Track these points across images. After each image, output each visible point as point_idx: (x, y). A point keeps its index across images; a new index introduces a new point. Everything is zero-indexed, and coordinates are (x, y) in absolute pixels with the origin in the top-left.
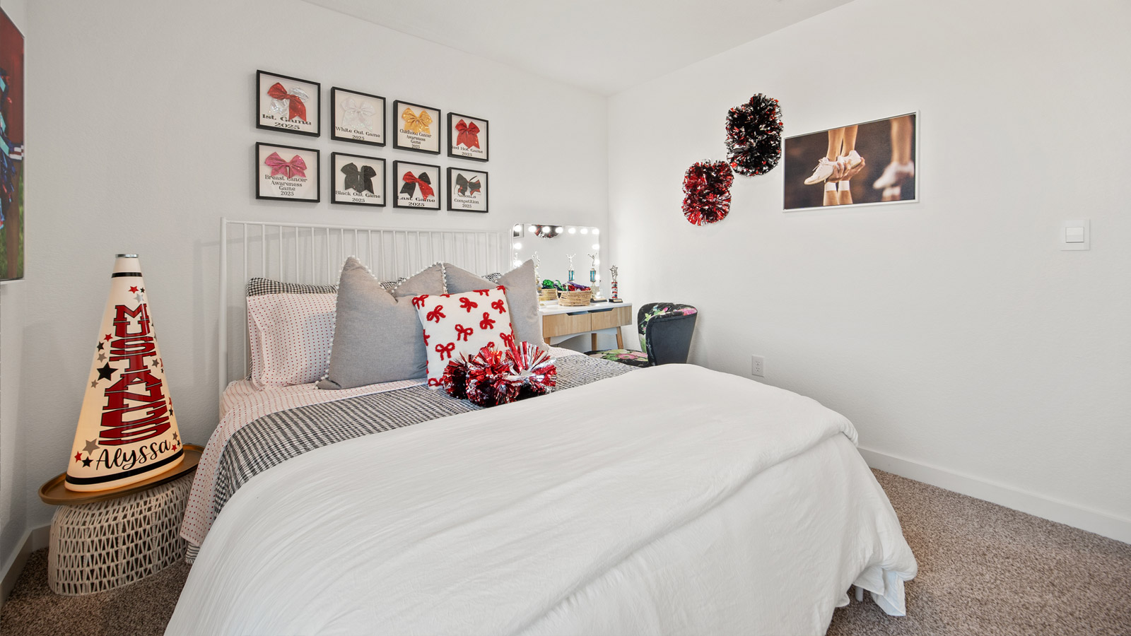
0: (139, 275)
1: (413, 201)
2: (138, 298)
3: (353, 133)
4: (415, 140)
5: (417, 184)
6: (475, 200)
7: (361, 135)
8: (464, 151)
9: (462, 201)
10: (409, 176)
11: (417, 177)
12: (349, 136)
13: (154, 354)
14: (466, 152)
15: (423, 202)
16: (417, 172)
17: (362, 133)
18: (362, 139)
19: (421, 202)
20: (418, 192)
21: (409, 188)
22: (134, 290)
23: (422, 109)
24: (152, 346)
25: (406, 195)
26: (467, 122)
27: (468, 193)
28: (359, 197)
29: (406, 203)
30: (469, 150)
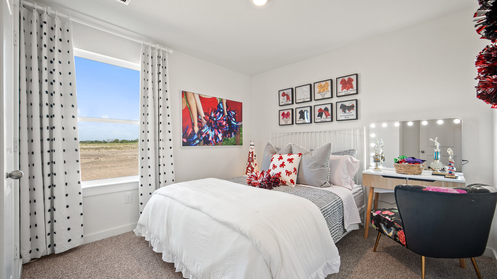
0: (254, 145)
1: (322, 119)
2: (252, 150)
3: (302, 100)
4: (323, 95)
5: (324, 113)
6: (351, 114)
7: (305, 100)
8: (346, 93)
9: (344, 116)
10: (320, 109)
11: (323, 109)
12: (301, 101)
13: (254, 162)
14: (347, 92)
15: (326, 119)
16: (323, 108)
17: (305, 99)
18: (305, 101)
19: (325, 119)
20: (324, 116)
21: (320, 115)
22: (251, 148)
23: (325, 82)
24: (253, 160)
25: (320, 118)
26: (346, 79)
27: (347, 111)
28: (304, 121)
29: (319, 121)
30: (348, 91)
